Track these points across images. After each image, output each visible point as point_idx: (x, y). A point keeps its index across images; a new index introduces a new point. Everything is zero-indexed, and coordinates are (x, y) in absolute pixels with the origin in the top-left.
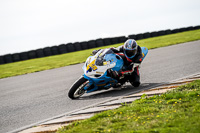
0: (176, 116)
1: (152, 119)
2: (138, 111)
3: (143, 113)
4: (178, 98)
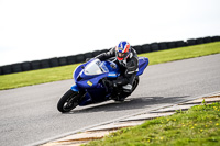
1: (211, 127)
2: (195, 119)
3: (201, 121)
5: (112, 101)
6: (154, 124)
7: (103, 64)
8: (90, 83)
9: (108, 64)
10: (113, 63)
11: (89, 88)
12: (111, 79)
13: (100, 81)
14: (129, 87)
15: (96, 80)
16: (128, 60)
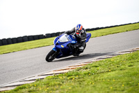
0: (73, 87)
1: (57, 89)
3: (51, 86)
4: (76, 75)
5: (72, 56)
6: (22, 88)
7: (68, 36)
8: (62, 46)
9: (71, 36)
10: (73, 36)
11: (62, 49)
12: (73, 44)
13: (68, 45)
14: (82, 48)
15: (66, 45)
16: (82, 34)
